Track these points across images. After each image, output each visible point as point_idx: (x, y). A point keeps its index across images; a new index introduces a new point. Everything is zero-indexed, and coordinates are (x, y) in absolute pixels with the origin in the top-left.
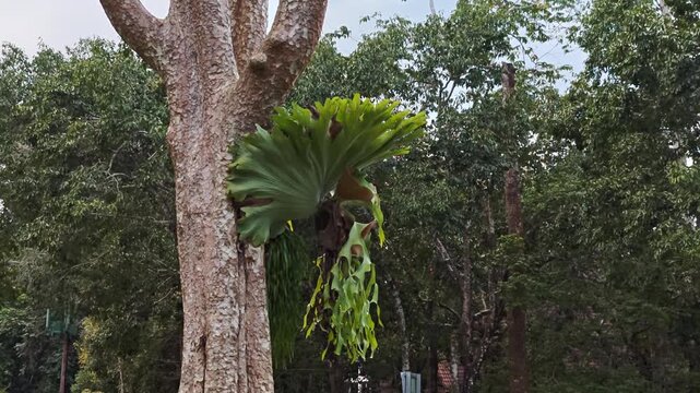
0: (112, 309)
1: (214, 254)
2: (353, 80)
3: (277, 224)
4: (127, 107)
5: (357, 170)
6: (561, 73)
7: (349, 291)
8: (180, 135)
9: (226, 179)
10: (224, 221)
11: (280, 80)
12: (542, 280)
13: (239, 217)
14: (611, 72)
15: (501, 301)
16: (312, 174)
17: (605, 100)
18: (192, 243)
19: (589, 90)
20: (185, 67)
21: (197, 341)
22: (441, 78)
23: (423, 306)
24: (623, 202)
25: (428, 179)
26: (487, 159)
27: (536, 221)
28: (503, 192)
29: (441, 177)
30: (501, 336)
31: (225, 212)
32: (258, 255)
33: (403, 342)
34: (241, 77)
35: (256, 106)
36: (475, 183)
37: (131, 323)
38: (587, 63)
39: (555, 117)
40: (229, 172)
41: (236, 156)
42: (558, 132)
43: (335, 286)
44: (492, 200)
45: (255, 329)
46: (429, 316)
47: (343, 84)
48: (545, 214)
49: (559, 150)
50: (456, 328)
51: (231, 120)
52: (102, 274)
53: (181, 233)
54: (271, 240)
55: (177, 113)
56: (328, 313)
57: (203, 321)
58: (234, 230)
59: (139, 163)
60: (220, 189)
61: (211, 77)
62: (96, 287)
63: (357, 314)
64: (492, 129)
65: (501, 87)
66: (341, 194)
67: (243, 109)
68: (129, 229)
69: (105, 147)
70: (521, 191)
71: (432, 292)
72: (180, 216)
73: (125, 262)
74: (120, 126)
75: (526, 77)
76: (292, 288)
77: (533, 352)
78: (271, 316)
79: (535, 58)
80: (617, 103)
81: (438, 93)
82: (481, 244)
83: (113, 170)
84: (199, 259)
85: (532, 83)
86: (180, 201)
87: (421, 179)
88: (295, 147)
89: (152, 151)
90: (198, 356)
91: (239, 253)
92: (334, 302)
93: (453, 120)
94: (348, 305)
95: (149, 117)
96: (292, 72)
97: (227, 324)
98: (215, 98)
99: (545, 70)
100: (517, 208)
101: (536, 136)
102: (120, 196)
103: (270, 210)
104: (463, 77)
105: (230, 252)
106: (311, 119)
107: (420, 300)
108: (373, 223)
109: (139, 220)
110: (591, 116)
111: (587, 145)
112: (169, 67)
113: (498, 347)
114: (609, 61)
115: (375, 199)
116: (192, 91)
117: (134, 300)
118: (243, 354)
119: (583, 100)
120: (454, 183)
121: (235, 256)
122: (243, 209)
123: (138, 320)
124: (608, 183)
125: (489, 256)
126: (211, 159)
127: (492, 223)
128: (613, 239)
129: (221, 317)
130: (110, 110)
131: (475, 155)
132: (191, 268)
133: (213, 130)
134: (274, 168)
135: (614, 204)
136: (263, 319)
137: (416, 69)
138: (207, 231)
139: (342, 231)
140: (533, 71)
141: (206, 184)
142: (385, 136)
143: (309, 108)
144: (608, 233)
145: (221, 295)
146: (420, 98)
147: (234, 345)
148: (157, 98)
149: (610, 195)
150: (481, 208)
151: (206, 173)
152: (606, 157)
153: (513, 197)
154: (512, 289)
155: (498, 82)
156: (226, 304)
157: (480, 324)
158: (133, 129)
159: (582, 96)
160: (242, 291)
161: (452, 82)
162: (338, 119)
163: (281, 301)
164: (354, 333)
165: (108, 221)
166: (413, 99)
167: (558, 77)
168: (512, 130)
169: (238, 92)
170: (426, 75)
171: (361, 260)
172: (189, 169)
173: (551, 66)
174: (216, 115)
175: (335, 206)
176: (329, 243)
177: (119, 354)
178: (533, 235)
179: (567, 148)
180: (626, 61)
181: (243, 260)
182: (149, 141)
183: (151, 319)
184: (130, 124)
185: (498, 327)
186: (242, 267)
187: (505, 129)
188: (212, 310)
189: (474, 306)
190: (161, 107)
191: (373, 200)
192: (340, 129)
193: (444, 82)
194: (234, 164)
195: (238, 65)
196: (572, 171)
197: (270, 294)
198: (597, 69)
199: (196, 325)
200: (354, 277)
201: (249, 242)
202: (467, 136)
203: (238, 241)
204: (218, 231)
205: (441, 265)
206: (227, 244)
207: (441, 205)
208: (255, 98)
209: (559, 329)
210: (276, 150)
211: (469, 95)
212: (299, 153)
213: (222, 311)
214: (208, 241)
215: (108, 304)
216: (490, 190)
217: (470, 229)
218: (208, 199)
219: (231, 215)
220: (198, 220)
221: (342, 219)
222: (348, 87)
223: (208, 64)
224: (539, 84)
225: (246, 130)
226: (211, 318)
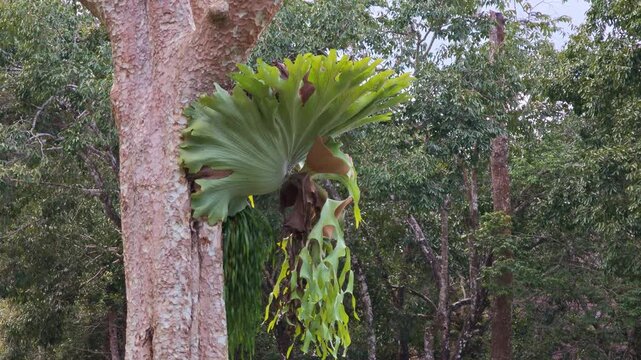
0: (32, 290)
1: (163, 234)
2: (317, 30)
3: (237, 199)
4: (54, 57)
5: (330, 138)
6: (558, 25)
7: (320, 278)
8: (125, 94)
9: (179, 147)
10: (175, 196)
11: (243, 32)
12: (531, 265)
13: (194, 191)
14: (617, 25)
15: (483, 289)
16: (278, 142)
17: (608, 57)
18: (138, 221)
19: (591, 45)
20: (133, 14)
21: (143, 334)
22: (420, 29)
23: (392, 292)
24: (629, 177)
25: (402, 146)
26: (471, 124)
27: (526, 197)
28: (489, 161)
29: (417, 143)
30: (483, 329)
31: (177, 185)
32: (214, 234)
33: (370, 334)
34: (198, 28)
35: (215, 62)
36: (457, 152)
37: (54, 307)
38: (589, 14)
39: (551, 76)
40: (182, 138)
41: (191, 119)
42: (553, 94)
43: (304, 274)
44: (476, 171)
45: (210, 321)
46: (400, 304)
47: (306, 34)
48: (536, 189)
49: (554, 114)
50: (431, 318)
51: (185, 78)
52: (22, 250)
53: (126, 209)
54: (230, 218)
55: (122, 69)
56: (295, 305)
57: (149, 310)
58: (187, 205)
59: (67, 122)
60: (171, 158)
61: (163, 28)
62: (13, 266)
63: (328, 306)
64: (477, 89)
65: (488, 40)
66: (312, 165)
67: (200, 66)
68: (54, 198)
69: (27, 102)
70: (509, 161)
71: (404, 277)
72: (124, 188)
73: (48, 236)
74: (47, 78)
75: (516, 29)
76: (253, 275)
77: (519, 348)
78: (228, 307)
79: (528, 7)
80: (623, 62)
81: (415, 46)
82: (462, 221)
83: (37, 130)
84: (146, 239)
85: (524, 37)
86: (125, 171)
87: (394, 146)
88: (260, 110)
89: (82, 109)
90: (143, 351)
91: (192, 232)
92: (303, 293)
93: (433, 78)
94: (319, 296)
95: (79, 68)
96: (257, 24)
97: (177, 315)
98: (168, 52)
99: (539, 21)
100: (505, 181)
101: (527, 98)
102: (45, 161)
103: (229, 183)
104: (446, 28)
105: (182, 232)
106: (279, 79)
107: (389, 287)
108: (348, 200)
109: (65, 188)
110: (592, 76)
111: (587, 109)
112: (114, 15)
113: (479, 341)
114: (615, 12)
115: (352, 173)
116: (140, 42)
117: (57, 281)
118: (196, 350)
119: (584, 57)
120: (433, 151)
121: (188, 236)
122: (198, 182)
123: (62, 304)
124: (611, 154)
125: (471, 237)
126: (161, 123)
127: (475, 197)
128: (616, 219)
129: (171, 307)
130: (35, 60)
131: (459, 119)
132: (137, 249)
133: (164, 90)
134: (235, 135)
135: (616, 178)
136: (219, 310)
137: (390, 17)
138: (156, 207)
139: (312, 209)
140: (526, 22)
141: (155, 153)
142: (363, 100)
143: (276, 65)
144: (610, 213)
145: (172, 280)
146: (394, 51)
147: (185, 339)
148: (89, 47)
149: (613, 168)
150: (462, 180)
151: (155, 139)
152: (609, 124)
153: (499, 168)
154: (497, 276)
155: (485, 33)
156: (177, 291)
157: (458, 315)
158: (61, 82)
159: (582, 52)
160: (196, 277)
161: (432, 34)
162: (310, 79)
163: (241, 290)
164: (325, 326)
165: (29, 189)
166: (386, 52)
167: (555, 30)
168: (500, 90)
169: (195, 46)
170: (402, 24)
171: (334, 243)
172: (134, 135)
173: (546, 17)
174: (170, 72)
175: (304, 180)
176: (296, 223)
177: (40, 343)
178: (522, 212)
179: (563, 112)
180: (635, 13)
181: (197, 240)
182: (79, 97)
183: (77, 302)
184: (57, 76)
185: (479, 318)
186: (196, 249)
187: (492, 90)
188: (160, 299)
189: (452, 294)
190: (94, 57)
191: (349, 174)
192: (313, 90)
193: (423, 33)
194: (189, 129)
195: (194, 13)
196: (569, 139)
197: (228, 281)
198: (600, 21)
199: (142, 316)
200: (325, 263)
201: (204, 220)
202: (449, 97)
203: (192, 219)
204: (169, 207)
205: (413, 246)
206: (179, 222)
207: (417, 177)
208: (214, 52)
209: (550, 321)
210: (237, 114)
211: (453, 49)
212: (265, 119)
213: (171, 300)
214: (157, 218)
215: (28, 285)
216: (474, 160)
217: (449, 204)
218: (157, 171)
219: (184, 189)
220: (146, 194)
221: (313, 195)
222: (312, 38)
223: (160, 12)
224: (532, 37)
225: (204, 89)
226: (159, 307)
